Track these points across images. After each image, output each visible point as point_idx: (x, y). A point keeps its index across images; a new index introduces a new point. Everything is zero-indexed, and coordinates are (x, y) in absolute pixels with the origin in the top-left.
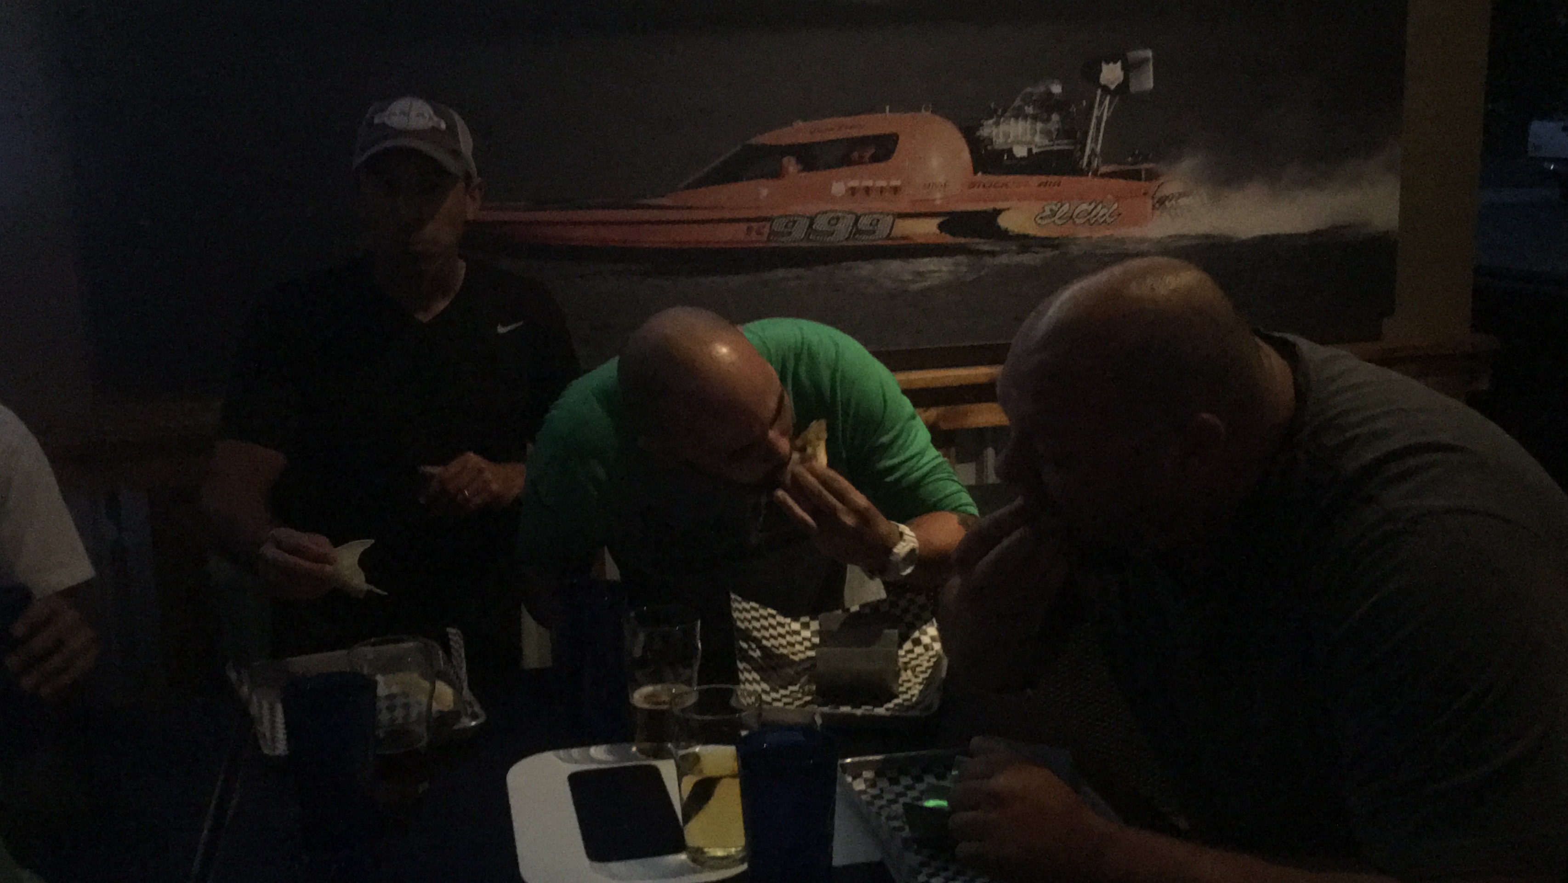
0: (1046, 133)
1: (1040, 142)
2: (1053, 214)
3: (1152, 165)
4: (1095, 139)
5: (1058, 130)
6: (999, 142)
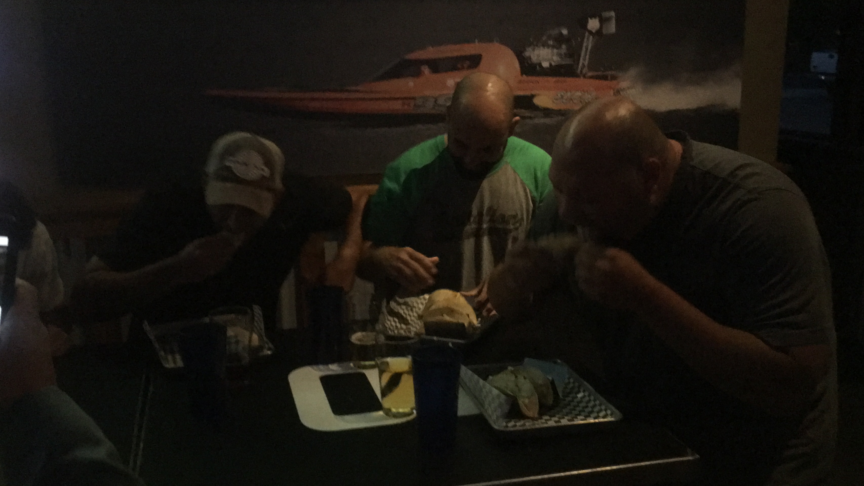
0: (560, 55)
1: (556, 60)
2: (562, 97)
3: (613, 72)
4: (584, 60)
5: (565, 54)
6: (534, 59)
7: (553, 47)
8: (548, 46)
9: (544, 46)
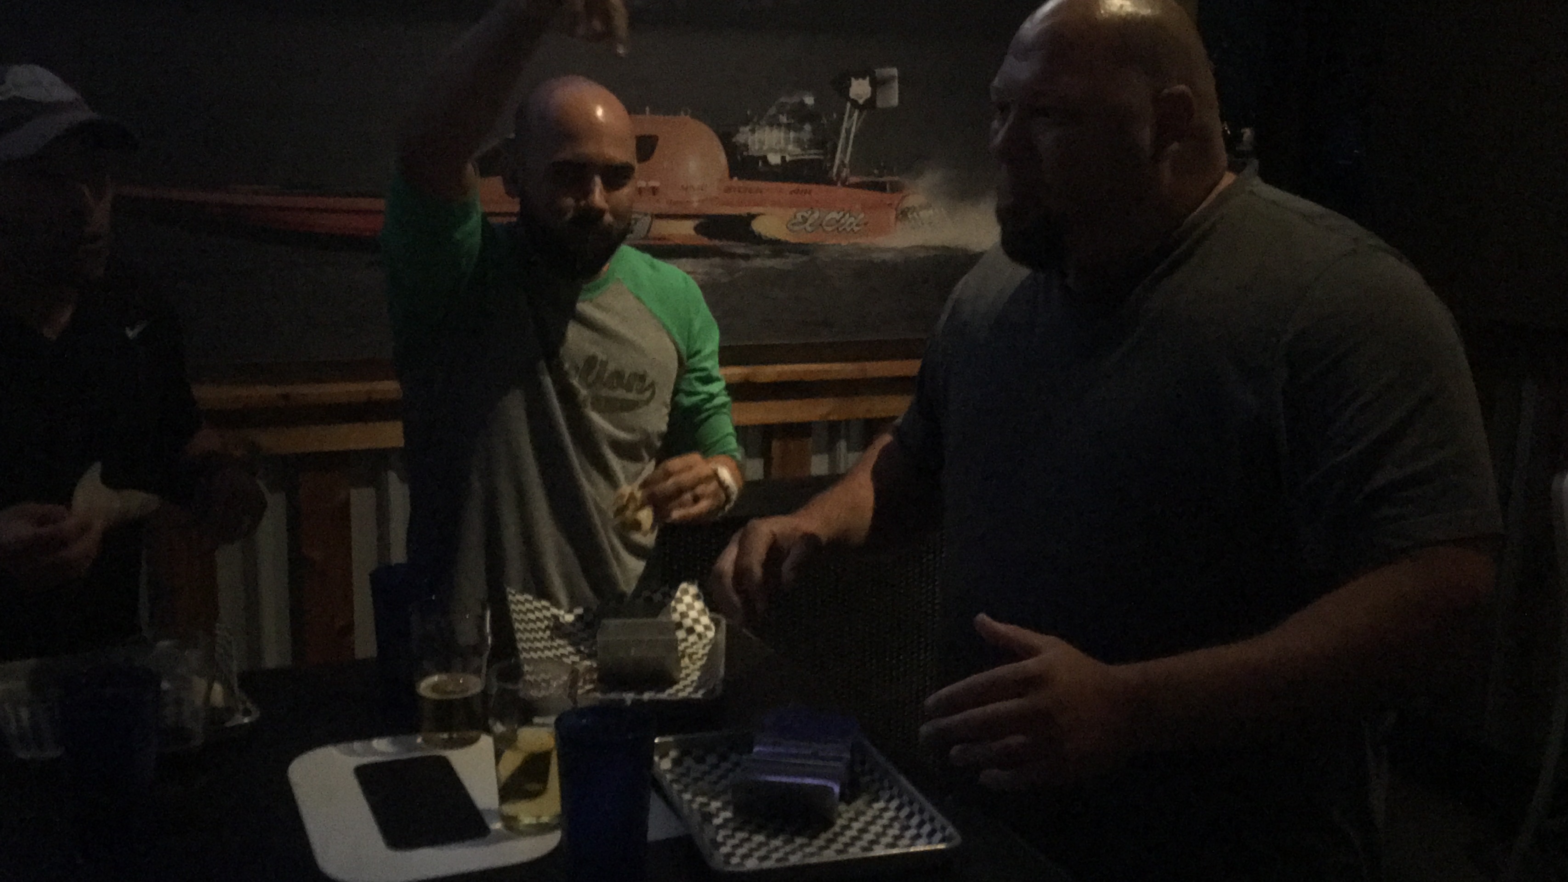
0: (798, 142)
1: (793, 151)
2: (805, 220)
3: (896, 178)
4: (844, 152)
5: (810, 140)
6: (755, 149)
7: (789, 127)
8: (779, 125)
9: (771, 125)
